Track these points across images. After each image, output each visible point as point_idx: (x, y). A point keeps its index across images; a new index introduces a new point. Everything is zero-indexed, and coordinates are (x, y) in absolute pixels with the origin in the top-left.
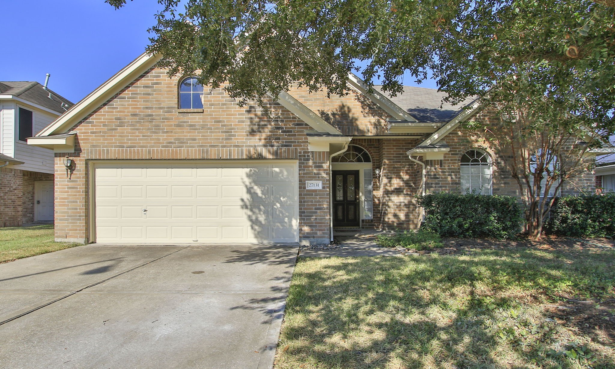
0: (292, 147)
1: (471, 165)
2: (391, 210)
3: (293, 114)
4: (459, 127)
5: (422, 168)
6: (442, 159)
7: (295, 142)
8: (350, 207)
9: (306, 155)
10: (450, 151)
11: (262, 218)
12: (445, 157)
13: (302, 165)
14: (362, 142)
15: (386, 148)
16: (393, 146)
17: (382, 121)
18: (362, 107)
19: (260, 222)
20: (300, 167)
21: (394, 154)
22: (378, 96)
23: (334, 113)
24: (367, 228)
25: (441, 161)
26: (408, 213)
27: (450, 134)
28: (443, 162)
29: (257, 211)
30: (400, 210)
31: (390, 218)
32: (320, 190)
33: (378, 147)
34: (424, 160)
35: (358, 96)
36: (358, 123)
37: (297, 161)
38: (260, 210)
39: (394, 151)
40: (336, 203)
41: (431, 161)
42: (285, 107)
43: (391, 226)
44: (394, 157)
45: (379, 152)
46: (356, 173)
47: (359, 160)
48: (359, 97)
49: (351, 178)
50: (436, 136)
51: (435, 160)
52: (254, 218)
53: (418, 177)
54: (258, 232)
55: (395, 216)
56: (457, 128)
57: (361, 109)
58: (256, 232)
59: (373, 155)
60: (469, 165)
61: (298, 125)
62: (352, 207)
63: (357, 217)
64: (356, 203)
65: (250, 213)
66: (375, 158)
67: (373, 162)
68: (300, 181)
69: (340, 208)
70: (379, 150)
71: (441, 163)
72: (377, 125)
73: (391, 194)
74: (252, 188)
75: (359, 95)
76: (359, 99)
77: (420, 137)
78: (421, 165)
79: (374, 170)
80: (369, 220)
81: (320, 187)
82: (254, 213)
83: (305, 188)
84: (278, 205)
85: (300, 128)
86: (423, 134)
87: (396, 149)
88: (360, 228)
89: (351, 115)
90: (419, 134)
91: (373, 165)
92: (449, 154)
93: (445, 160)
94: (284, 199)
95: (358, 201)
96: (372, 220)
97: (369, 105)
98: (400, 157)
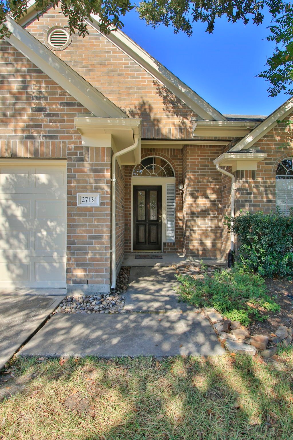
0: (59, 140)
1: (288, 178)
2: (196, 236)
3: (61, 88)
4: (275, 129)
5: (231, 181)
6: (255, 169)
7: (63, 132)
8: (152, 227)
9: (78, 152)
10: (265, 159)
11: (23, 254)
12: (258, 167)
13: (73, 168)
14: (165, 153)
15: (190, 157)
16: (198, 156)
17: (188, 122)
18: (164, 103)
19: (20, 261)
20: (69, 170)
21: (198, 165)
22: (183, 89)
23: (132, 111)
24: (168, 252)
25: (254, 171)
26: (214, 240)
27: (264, 137)
28: (256, 173)
29: (15, 242)
30: (206, 237)
31: (195, 245)
32: (97, 208)
33: (182, 159)
34: (234, 170)
35: (159, 89)
36: (161, 125)
37: (65, 162)
38: (19, 241)
39: (198, 162)
40: (137, 223)
41: (243, 171)
42: (50, 76)
43: (194, 255)
44: (198, 169)
45: (182, 165)
46: (158, 189)
47: (162, 174)
48: (161, 90)
49: (153, 195)
50: (249, 139)
51: (246, 171)
52: (11, 252)
53: (225, 194)
54: (18, 276)
55: (202, 243)
56: (272, 130)
57: (163, 106)
58: (14, 276)
59: (176, 168)
60: (284, 178)
61: (68, 104)
62: (153, 229)
63: (159, 239)
64: (158, 224)
65: (6, 246)
66: (178, 172)
67: (176, 177)
68: (69, 193)
69: (142, 229)
70: (182, 162)
71: (253, 175)
72: (181, 129)
73: (198, 217)
74: (9, 207)
75: (160, 87)
76: (160, 93)
77: (228, 142)
78: (230, 178)
79: (176, 185)
80: (171, 243)
81: (97, 204)
82: (11, 246)
83: (75, 204)
84: (45, 233)
85: (71, 110)
86: (233, 138)
87: (201, 159)
88: (161, 252)
89: (152, 115)
90: (228, 139)
91: (177, 180)
92: (263, 163)
93: (258, 171)
94: (53, 224)
95: (160, 221)
96: (174, 244)
97: (171, 102)
98: (205, 169)
